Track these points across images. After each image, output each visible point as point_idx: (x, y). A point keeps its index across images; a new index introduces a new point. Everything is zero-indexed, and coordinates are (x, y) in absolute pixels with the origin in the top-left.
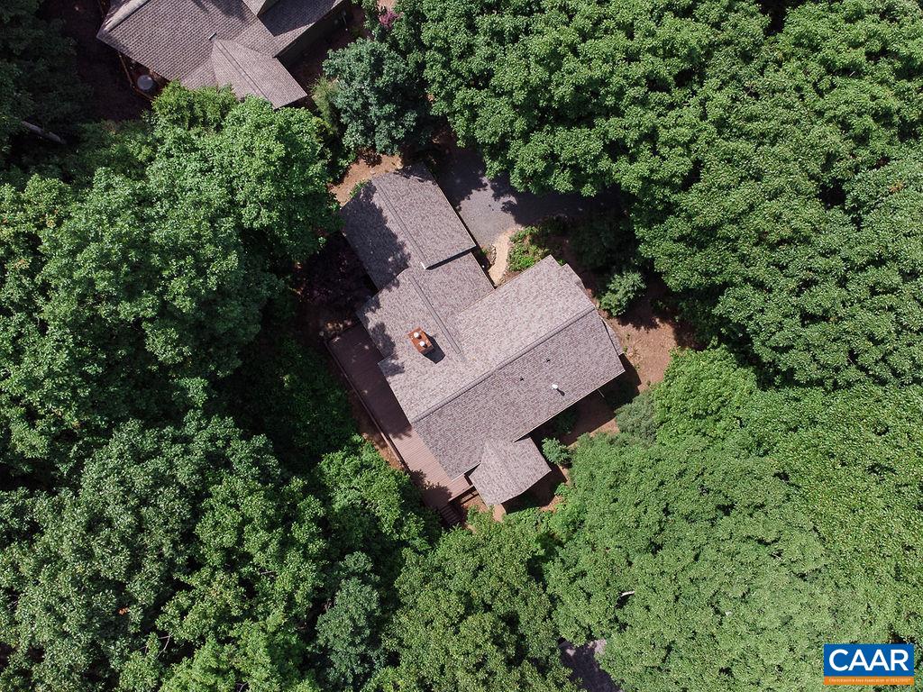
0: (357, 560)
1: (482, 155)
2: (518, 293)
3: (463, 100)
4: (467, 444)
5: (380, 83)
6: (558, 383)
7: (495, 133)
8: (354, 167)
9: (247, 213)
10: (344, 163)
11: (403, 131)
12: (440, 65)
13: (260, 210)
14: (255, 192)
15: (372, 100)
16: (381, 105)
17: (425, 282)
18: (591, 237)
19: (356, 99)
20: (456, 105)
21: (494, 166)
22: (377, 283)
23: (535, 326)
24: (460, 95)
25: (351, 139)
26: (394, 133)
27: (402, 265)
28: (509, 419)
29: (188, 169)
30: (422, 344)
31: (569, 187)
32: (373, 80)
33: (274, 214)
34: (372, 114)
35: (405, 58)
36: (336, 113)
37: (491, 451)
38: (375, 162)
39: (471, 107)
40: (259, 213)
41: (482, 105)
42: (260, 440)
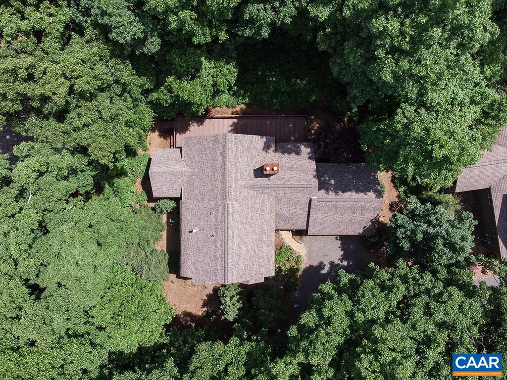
0: (153, 45)
1: (357, 275)
2: (264, 242)
3: (398, 288)
4: (197, 159)
5: (440, 241)
6: (196, 233)
7: (363, 296)
8: (396, 194)
9: (410, 110)
10: (402, 189)
11: (401, 237)
12: (430, 287)
13: (407, 119)
14: (421, 122)
15: (431, 230)
16: (425, 233)
17: (304, 193)
18: (271, 305)
19: (437, 219)
20: (397, 281)
21: (345, 278)
22: (321, 165)
23: (237, 240)
24: (402, 288)
25: (413, 201)
26: (403, 230)
27: (322, 186)
28: (196, 192)
29: (460, 91)
30: (268, 169)
31: (302, 322)
32: (443, 237)
33: (399, 127)
34: (422, 224)
35: (445, 266)
36: (435, 203)
37: (184, 169)
38: (392, 207)
39: (390, 289)
40: (405, 117)
41: (386, 298)
42: (265, 32)
